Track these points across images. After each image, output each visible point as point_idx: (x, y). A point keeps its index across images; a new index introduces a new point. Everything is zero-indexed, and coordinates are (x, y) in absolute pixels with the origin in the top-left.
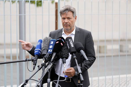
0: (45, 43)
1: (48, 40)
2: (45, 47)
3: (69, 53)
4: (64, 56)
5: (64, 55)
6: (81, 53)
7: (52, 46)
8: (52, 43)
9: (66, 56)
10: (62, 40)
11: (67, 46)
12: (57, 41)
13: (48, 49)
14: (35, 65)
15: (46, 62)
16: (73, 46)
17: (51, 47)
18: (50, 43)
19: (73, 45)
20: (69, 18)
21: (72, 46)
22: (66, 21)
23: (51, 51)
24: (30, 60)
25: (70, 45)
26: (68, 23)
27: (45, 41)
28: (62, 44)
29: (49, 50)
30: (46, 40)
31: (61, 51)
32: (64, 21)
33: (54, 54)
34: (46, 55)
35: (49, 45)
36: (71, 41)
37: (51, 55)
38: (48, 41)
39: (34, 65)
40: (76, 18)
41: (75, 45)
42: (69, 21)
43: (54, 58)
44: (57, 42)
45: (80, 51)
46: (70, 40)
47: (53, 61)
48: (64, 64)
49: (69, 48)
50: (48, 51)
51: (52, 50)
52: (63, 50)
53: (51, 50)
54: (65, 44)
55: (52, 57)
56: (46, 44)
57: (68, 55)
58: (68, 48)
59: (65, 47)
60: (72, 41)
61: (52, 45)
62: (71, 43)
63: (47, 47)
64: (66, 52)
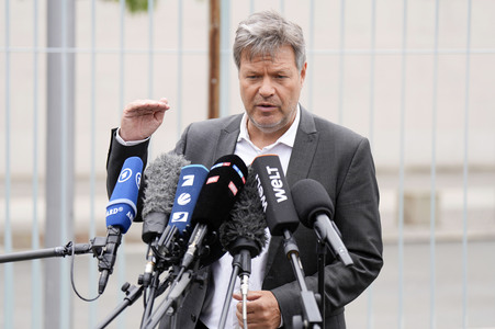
0: (157, 183)
1: (169, 170)
2: (158, 199)
3: (267, 230)
4: (243, 242)
5: (245, 236)
6: (320, 232)
7: (188, 196)
8: (189, 180)
9: (252, 244)
10: (235, 168)
11: (255, 196)
12: (212, 174)
13: (168, 209)
14: (105, 272)
15: (159, 267)
16: (285, 198)
17: (184, 199)
18: (179, 180)
19: (283, 192)
20: (278, 76)
21: (281, 196)
23: (185, 219)
25: (269, 192)
26: (276, 97)
27: (158, 172)
28: (233, 187)
29: (176, 217)
30: (163, 170)
31: (230, 218)
32: (253, 87)
33: (199, 234)
34: (160, 235)
35: (176, 190)
36: (273, 173)
37: (183, 237)
38: (173, 174)
39: (101, 270)
40: (303, 73)
41: (291, 194)
43: (196, 253)
44: (214, 179)
45: (314, 219)
46: (269, 170)
47: (191, 266)
48: (242, 277)
49: (265, 204)
50: (168, 216)
51: (186, 214)
52: (240, 217)
53: (182, 216)
54: (249, 188)
55: (187, 248)
56: (163, 186)
57: (262, 236)
58: (262, 208)
59: (250, 202)
60: (278, 176)
61: (187, 190)
62: (277, 185)
63: (165, 199)
64: (252, 225)
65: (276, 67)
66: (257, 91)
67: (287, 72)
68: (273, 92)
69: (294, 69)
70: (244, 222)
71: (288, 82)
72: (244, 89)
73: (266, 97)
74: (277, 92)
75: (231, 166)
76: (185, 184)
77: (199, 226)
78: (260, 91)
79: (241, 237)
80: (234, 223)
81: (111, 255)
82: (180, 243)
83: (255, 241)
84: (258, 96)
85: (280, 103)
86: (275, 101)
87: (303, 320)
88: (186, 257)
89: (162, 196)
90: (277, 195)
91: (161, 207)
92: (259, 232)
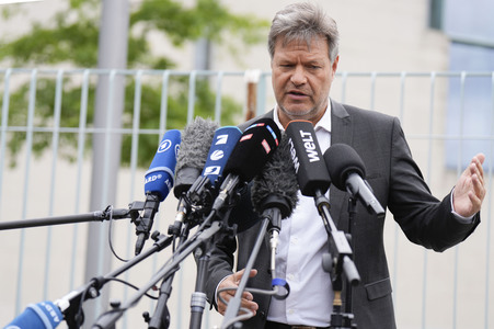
0: (191, 143)
1: (203, 132)
2: (191, 155)
3: (299, 191)
4: (274, 199)
5: (277, 194)
6: (351, 189)
7: (221, 152)
8: (223, 139)
9: (283, 202)
10: (269, 128)
11: (288, 158)
12: (246, 134)
13: (200, 164)
14: (142, 236)
16: (317, 159)
17: (217, 155)
18: (213, 138)
19: (315, 154)
20: (310, 66)
22: (299, 75)
23: (217, 172)
24: (124, 213)
25: (302, 154)
26: (307, 86)
27: (192, 133)
28: (265, 144)
29: (208, 170)
30: (197, 132)
31: (261, 177)
32: (286, 75)
33: (229, 185)
35: (209, 150)
36: (307, 137)
37: (213, 188)
38: (207, 135)
39: (138, 233)
40: (335, 66)
42: (313, 79)
45: (346, 176)
46: (303, 134)
49: (297, 166)
50: (201, 171)
51: (219, 168)
52: (271, 175)
53: (214, 170)
54: (282, 151)
56: (196, 145)
57: (293, 195)
58: (294, 169)
59: (282, 163)
60: (311, 139)
61: (221, 147)
62: (310, 147)
63: (198, 156)
64: (283, 183)
65: (310, 56)
66: (289, 78)
67: (320, 63)
68: (305, 81)
69: (326, 60)
70: (276, 180)
71: (320, 72)
72: (276, 76)
73: (298, 86)
74: (308, 81)
75: (265, 126)
76: (218, 143)
77: (232, 177)
78: (292, 79)
79: (272, 194)
80: (266, 181)
81: (149, 220)
82: (211, 189)
83: (286, 198)
84: (289, 84)
85: (311, 92)
86: (306, 90)
87: (333, 257)
88: (216, 201)
89: (195, 153)
90: (309, 156)
91: (194, 163)
92: (291, 190)
